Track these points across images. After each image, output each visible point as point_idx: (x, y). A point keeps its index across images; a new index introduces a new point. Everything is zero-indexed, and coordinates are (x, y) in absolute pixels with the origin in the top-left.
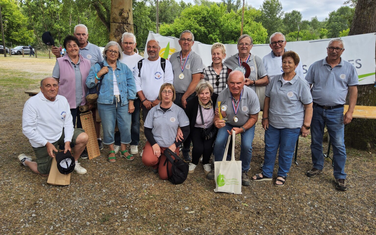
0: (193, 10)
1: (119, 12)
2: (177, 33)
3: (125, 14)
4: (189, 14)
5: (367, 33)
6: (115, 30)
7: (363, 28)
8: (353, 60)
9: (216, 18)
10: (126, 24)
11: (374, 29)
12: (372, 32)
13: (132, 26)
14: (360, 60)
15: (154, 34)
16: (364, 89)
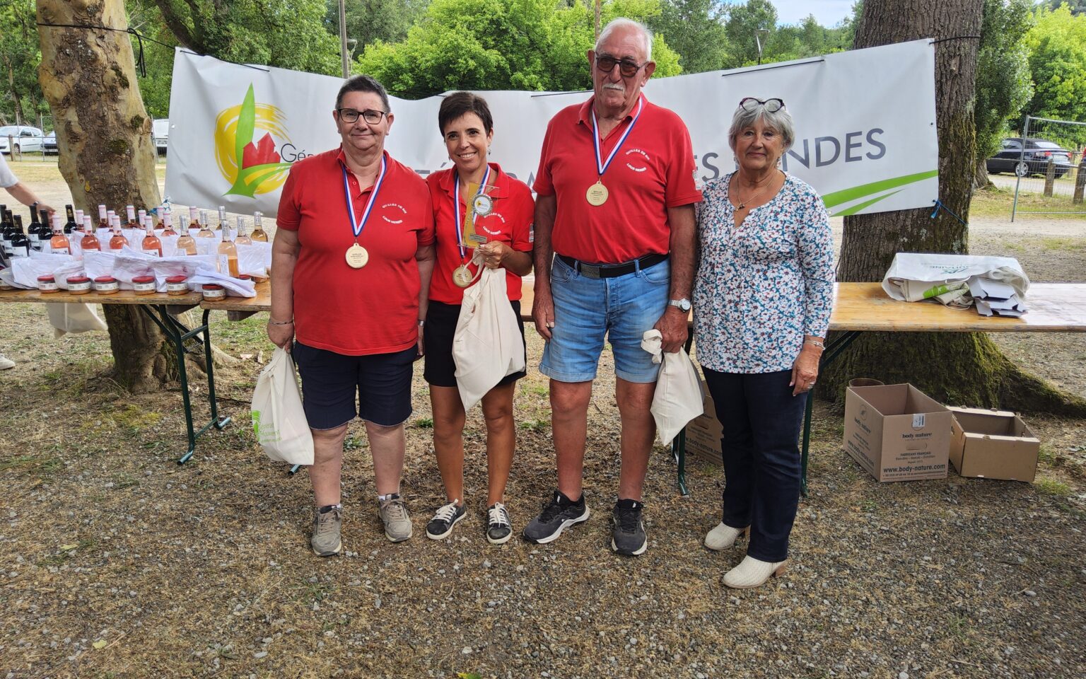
4: (451, 12)
5: (906, 39)
6: (55, 51)
7: (895, 23)
8: (860, 133)
9: (531, 24)
10: (94, 30)
11: (926, 27)
12: (921, 38)
13: (121, 35)
14: (880, 131)
15: (195, 58)
16: (904, 228)
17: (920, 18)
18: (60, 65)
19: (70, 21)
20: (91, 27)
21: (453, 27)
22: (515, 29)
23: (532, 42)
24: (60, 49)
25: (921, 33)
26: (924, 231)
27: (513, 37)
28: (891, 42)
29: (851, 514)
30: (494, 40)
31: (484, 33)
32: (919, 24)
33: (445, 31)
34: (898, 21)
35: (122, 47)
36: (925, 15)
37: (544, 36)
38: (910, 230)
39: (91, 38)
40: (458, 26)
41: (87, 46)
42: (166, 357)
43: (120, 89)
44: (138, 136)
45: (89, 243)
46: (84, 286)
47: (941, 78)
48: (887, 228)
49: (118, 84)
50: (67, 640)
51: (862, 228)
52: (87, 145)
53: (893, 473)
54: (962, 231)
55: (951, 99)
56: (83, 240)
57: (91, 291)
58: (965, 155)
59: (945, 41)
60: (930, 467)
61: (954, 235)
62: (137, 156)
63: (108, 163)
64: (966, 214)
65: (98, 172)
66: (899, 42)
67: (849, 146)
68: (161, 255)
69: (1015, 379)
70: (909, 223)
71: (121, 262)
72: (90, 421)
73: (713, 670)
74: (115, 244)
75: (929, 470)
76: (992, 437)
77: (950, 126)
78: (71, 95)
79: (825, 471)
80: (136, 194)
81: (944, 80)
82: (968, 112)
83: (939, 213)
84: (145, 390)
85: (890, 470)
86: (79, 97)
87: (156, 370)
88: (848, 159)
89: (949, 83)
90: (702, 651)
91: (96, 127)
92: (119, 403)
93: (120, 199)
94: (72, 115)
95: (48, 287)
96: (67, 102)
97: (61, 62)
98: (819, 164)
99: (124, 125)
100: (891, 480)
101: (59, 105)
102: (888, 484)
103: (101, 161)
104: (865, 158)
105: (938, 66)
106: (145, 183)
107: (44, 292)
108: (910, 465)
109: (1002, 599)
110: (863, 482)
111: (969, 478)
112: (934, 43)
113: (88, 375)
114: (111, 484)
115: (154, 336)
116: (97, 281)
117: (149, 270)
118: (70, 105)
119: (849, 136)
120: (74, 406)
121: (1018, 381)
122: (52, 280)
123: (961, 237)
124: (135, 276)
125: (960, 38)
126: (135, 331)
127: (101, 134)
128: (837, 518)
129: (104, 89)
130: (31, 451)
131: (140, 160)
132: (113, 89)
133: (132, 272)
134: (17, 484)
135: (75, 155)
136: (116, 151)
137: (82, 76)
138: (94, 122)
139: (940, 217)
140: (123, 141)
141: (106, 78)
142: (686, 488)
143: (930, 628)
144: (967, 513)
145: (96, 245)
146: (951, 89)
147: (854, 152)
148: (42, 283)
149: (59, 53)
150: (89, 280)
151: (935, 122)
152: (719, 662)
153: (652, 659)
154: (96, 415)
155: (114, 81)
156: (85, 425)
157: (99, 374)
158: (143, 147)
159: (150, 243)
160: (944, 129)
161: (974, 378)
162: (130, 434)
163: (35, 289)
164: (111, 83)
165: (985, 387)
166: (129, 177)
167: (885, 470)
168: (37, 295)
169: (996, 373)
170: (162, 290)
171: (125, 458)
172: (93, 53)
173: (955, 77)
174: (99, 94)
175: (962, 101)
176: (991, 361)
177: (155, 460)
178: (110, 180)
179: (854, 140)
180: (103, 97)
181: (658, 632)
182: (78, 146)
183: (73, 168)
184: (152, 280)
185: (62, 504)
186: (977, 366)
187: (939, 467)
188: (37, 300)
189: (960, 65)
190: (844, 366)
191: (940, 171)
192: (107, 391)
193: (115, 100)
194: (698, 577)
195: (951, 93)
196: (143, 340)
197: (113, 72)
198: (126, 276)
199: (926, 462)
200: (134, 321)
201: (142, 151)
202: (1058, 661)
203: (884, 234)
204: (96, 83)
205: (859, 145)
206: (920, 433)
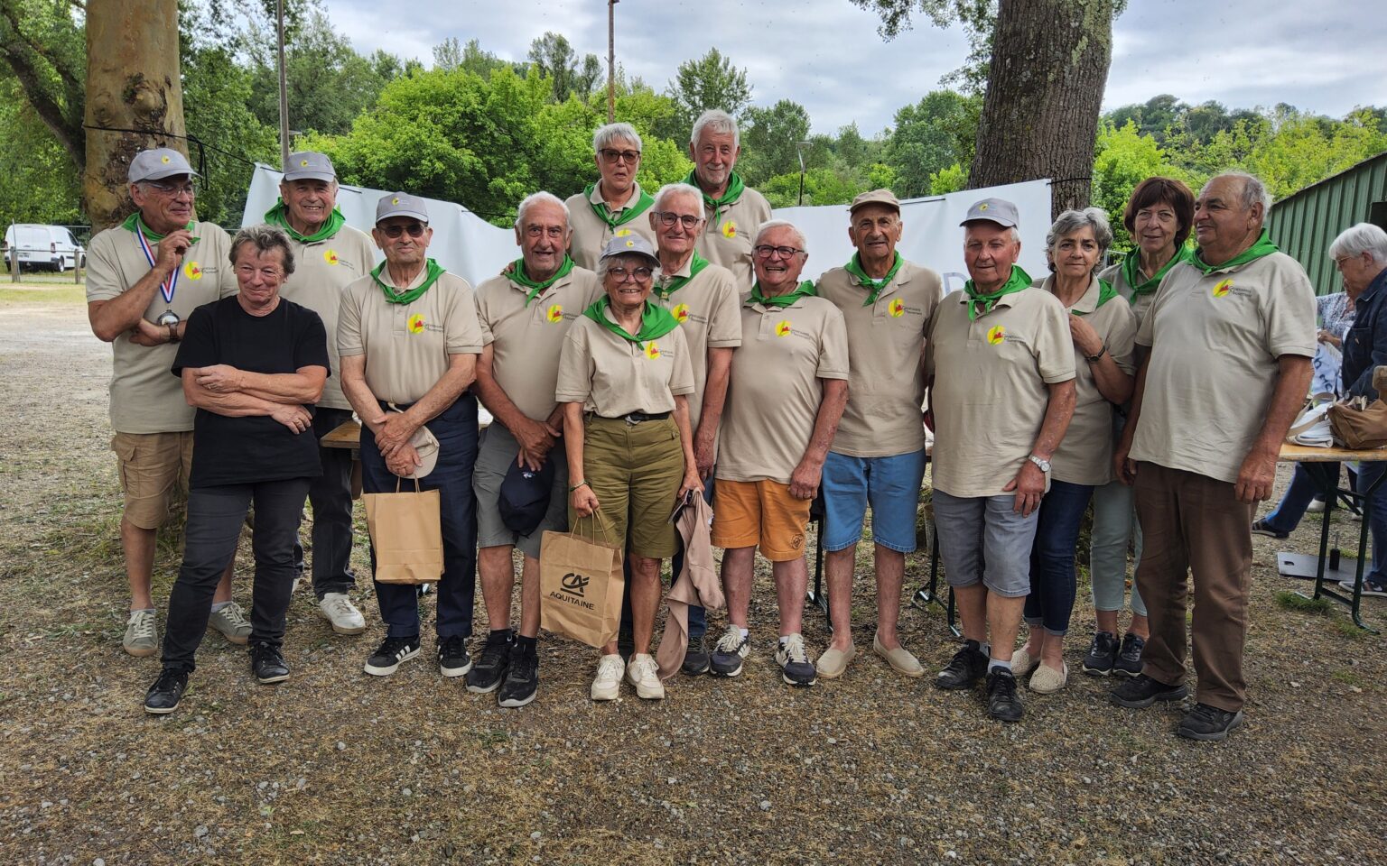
0: (427, 86)
1: (121, 86)
2: (366, 172)
3: (150, 95)
4: (411, 100)
5: (1023, 180)
6: (107, 158)
7: (1012, 163)
10: (156, 136)
12: (1038, 178)
13: (181, 143)
17: (1037, 159)
18: (112, 173)
19: (130, 125)
20: (152, 132)
21: (414, 119)
22: (493, 125)
23: (516, 141)
24: (114, 156)
25: (1038, 173)
27: (491, 134)
30: (467, 137)
31: (454, 128)
32: (1036, 165)
33: (403, 124)
34: (1015, 161)
36: (1042, 156)
37: (530, 136)
40: (421, 118)
59: (1061, 182)
66: (1017, 182)
78: (123, 207)
96: (117, 213)
97: (113, 170)
101: (108, 218)
105: (1054, 206)
112: (1051, 184)
125: (1075, 180)
149: (112, 160)
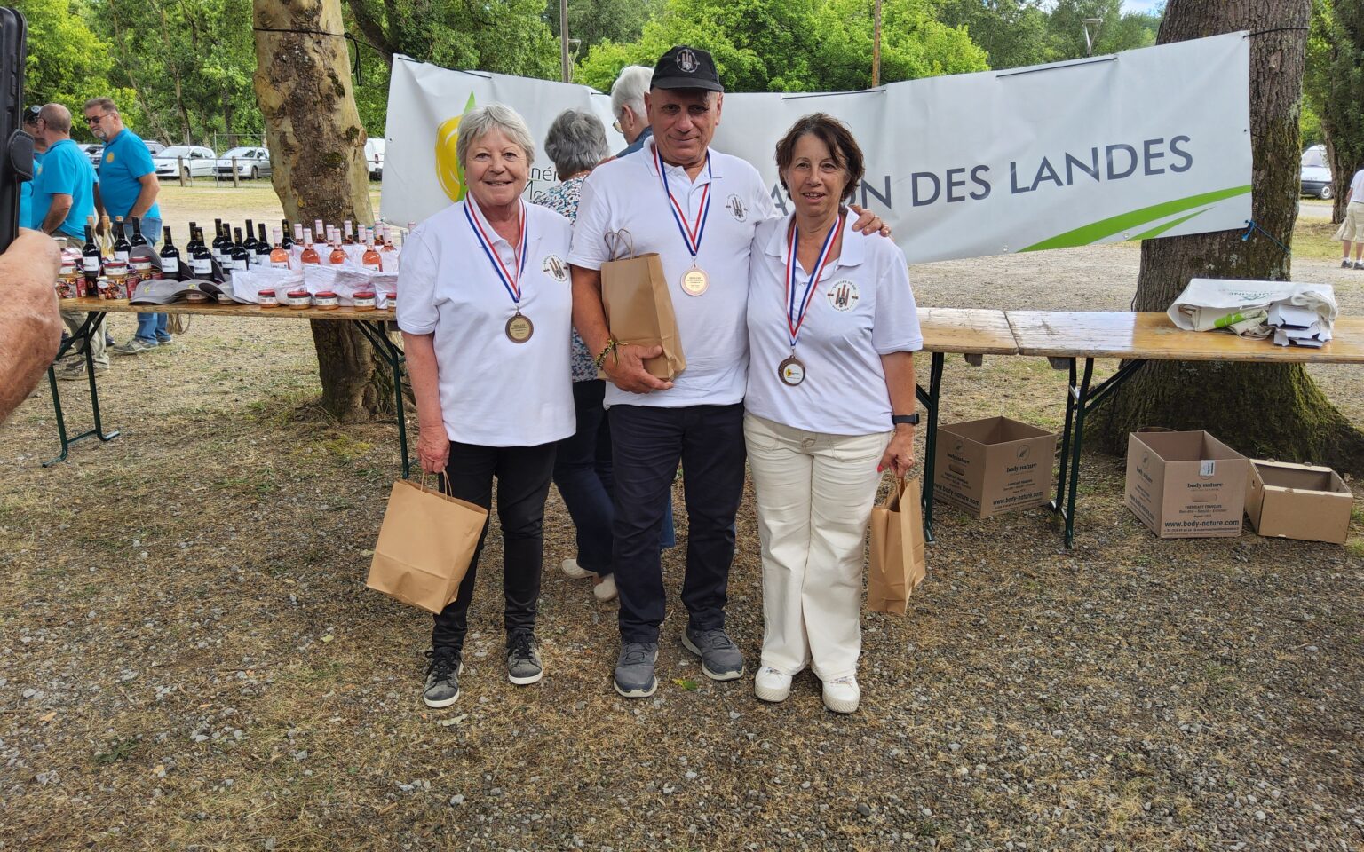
5: (1215, 32)
6: (272, 57)
7: (1203, 14)
8: (1161, 141)
9: (794, 15)
10: (312, 35)
11: (1239, 19)
12: (1234, 30)
13: (338, 40)
14: (1186, 139)
15: (413, 66)
16: (1210, 252)
17: (1232, 7)
18: (276, 72)
19: (288, 25)
20: (308, 31)
21: (698, 22)
22: (774, 21)
23: (797, 39)
24: (277, 56)
25: (1233, 24)
26: (1235, 256)
27: (773, 33)
28: (1198, 36)
29: (1120, 568)
30: (749, 37)
31: (738, 28)
32: (1231, 14)
33: (688, 28)
34: (1206, 11)
35: (339, 53)
36: (1239, 3)
37: (811, 31)
38: (1217, 255)
39: (309, 43)
40: (705, 21)
41: (304, 52)
42: (376, 387)
43: (336, 98)
44: (353, 149)
45: (309, 257)
46: (304, 301)
47: (1258, 77)
48: (1190, 253)
49: (334, 93)
50: (297, 634)
51: (1161, 253)
52: (302, 158)
53: (1176, 527)
54: (1283, 257)
55: (1269, 102)
56: (303, 254)
57: (311, 306)
58: (1287, 167)
59: (1263, 33)
60: (1221, 523)
61: (1272, 261)
62: (352, 170)
63: (323, 176)
64: (1288, 237)
65: (312, 186)
66: (1208, 36)
67: (1148, 156)
68: (381, 270)
69: (1345, 435)
70: (1216, 246)
71: (342, 276)
72: (300, 448)
73: (937, 695)
74: (335, 259)
75: (1219, 526)
76: (1295, 491)
77: (1268, 133)
78: (287, 104)
79: (1098, 525)
80: (349, 211)
81: (1261, 79)
82: (1292, 117)
83: (1253, 235)
84: (355, 420)
85: (1173, 525)
86: (295, 107)
87: (366, 400)
88: (1148, 171)
89: (1268, 82)
90: (927, 678)
91: (311, 139)
92: (330, 432)
93: (333, 215)
94: (287, 126)
95: (269, 301)
96: (282, 111)
97: (278, 68)
98: (1111, 176)
99: (339, 136)
100: (1174, 536)
101: (274, 114)
102: (1169, 539)
103: (315, 175)
104: (1168, 170)
105: (1254, 62)
106: (358, 198)
107: (264, 307)
108: (1197, 520)
109: (1275, 651)
110: (1141, 537)
111: (1268, 537)
112: (1250, 36)
113: (294, 405)
114: (326, 507)
115: (364, 363)
116: (317, 296)
117: (369, 285)
118: (285, 114)
119: (1147, 144)
120: (282, 434)
121: (1350, 438)
122: (272, 295)
123: (1281, 265)
124: (356, 291)
125: (1282, 30)
126: (345, 358)
127: (316, 146)
128: (1103, 570)
129: (320, 98)
130: (244, 475)
131: (354, 175)
132: (329, 97)
133: (353, 287)
134: (233, 503)
135: (289, 168)
136: (330, 164)
137: (299, 84)
138: (309, 133)
139: (1255, 240)
140: (338, 154)
141: (322, 85)
142: (933, 536)
143: (1185, 673)
144: (1257, 571)
145: (315, 259)
146: (1270, 90)
147: (1155, 164)
148: (262, 298)
149: (276, 59)
150: (309, 295)
151: (1248, 127)
152: (945, 688)
153: (874, 682)
154: (305, 443)
155: (330, 88)
156: (295, 452)
157: (306, 404)
158: (357, 161)
159: (370, 258)
160: (1261, 137)
161: (1292, 431)
162: (342, 463)
163: (254, 304)
164: (327, 92)
165: (1305, 442)
166: (343, 193)
167: (1167, 525)
168: (258, 310)
169: (1321, 426)
170: (382, 307)
171: (339, 484)
172: (310, 59)
173: (1274, 76)
174: (315, 104)
175: (1284, 104)
176: (1315, 413)
177: (369, 487)
178: (323, 196)
179: (1154, 149)
180: (319, 106)
181: (883, 660)
182: (293, 159)
183: (287, 182)
184: (373, 296)
185: (280, 522)
186: (1297, 416)
187: (1231, 523)
188: (258, 314)
189: (1282, 61)
190: (1136, 415)
191: (1254, 185)
192: (315, 420)
193: (331, 110)
194: (935, 615)
195: (1270, 94)
196: (354, 367)
197: (330, 80)
198: (346, 291)
199: (1216, 517)
200: (345, 347)
201: (356, 165)
202: (1322, 708)
203: (1186, 261)
204: (313, 92)
205: (1161, 155)
206: (1208, 482)
